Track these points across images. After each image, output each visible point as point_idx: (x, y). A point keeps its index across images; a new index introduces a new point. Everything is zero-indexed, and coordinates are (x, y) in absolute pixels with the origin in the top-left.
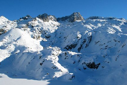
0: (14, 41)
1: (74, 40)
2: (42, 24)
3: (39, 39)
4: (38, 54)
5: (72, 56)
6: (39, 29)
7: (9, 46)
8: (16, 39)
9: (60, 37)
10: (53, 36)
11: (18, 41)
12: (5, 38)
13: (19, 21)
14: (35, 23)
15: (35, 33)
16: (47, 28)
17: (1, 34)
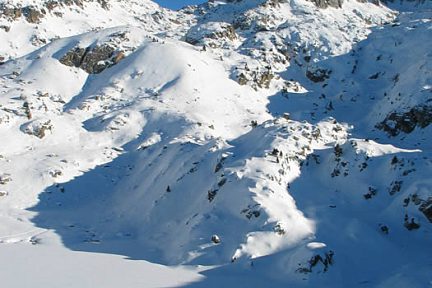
0: (147, 95)
1: (426, 87)
2: (309, 17)
3: (268, 83)
4: (214, 149)
5: (368, 162)
6: (279, 40)
7: (122, 116)
8: (159, 88)
9: (376, 77)
10: (340, 72)
11: (167, 96)
12: (112, 85)
13: (207, 8)
14: (277, 15)
15: (260, 58)
16: (316, 33)
17: (100, 69)
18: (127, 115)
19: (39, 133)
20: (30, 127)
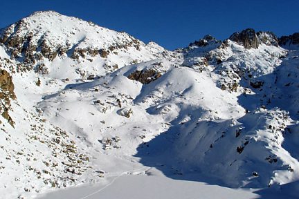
0: (176, 95)
2: (242, 54)
3: (236, 89)
4: (232, 125)
6: (234, 66)
7: (167, 107)
8: (182, 92)
9: (288, 85)
10: (269, 83)
11: (187, 96)
12: (157, 90)
13: (188, 50)
14: (226, 53)
15: (226, 76)
16: (254, 62)
17: (149, 82)
18: (170, 106)
19: (127, 115)
20: (122, 112)
